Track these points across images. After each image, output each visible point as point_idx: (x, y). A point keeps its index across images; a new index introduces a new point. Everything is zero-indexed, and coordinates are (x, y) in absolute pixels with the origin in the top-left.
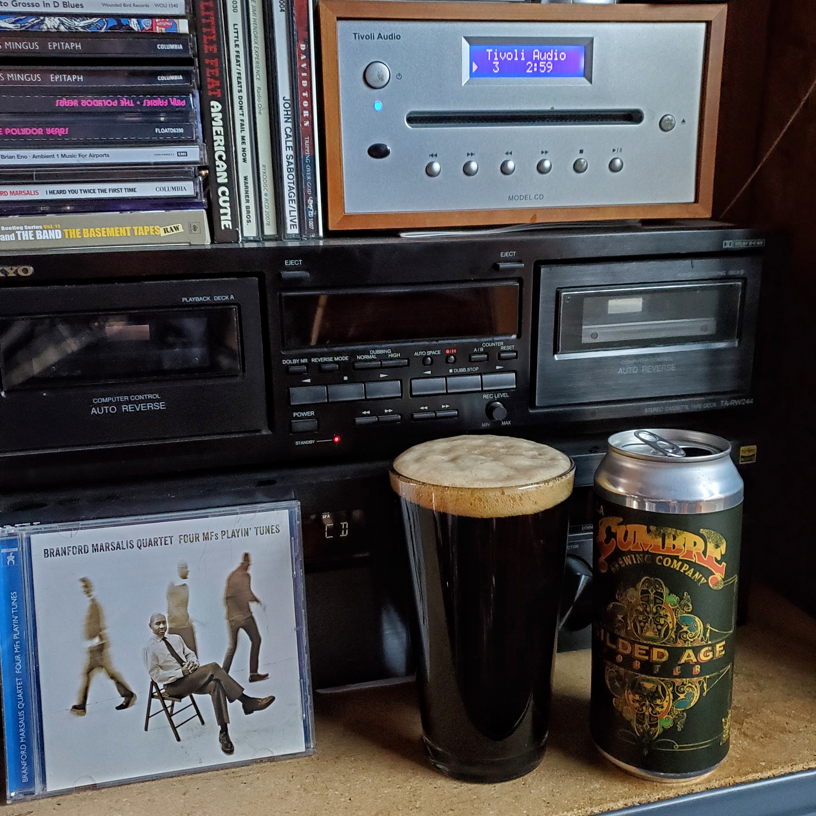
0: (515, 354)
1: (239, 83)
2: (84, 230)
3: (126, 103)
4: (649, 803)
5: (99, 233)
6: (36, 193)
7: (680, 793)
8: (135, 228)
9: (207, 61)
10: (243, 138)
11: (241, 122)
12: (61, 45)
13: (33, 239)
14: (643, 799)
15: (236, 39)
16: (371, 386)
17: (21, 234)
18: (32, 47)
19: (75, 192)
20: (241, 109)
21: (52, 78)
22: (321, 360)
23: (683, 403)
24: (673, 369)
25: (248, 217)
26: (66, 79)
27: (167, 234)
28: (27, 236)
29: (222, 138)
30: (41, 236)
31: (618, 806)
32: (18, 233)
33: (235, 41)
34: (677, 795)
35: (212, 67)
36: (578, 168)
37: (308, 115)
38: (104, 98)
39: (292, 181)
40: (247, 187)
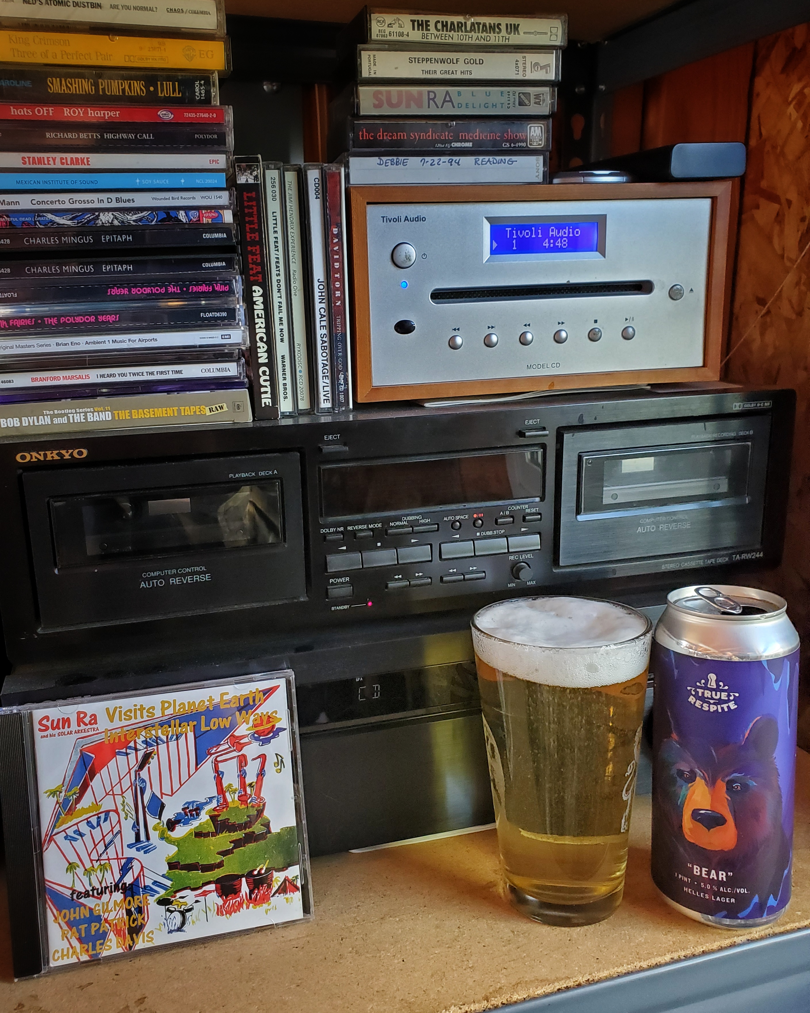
0: (539, 516)
1: (277, 267)
2: (133, 411)
3: (173, 290)
5: (148, 414)
6: (87, 377)
8: (182, 408)
9: (249, 248)
10: (281, 319)
11: (279, 304)
12: (113, 238)
13: (84, 421)
15: (275, 226)
16: (403, 551)
17: (73, 417)
18: (86, 240)
19: (124, 375)
20: (278, 292)
21: (104, 268)
22: (356, 527)
23: (698, 559)
24: (688, 526)
25: (285, 393)
26: (117, 269)
27: (213, 413)
28: (78, 418)
29: (263, 320)
30: (93, 418)
32: (71, 416)
33: (274, 228)
35: (254, 254)
36: (593, 336)
37: (339, 295)
38: (152, 286)
39: (326, 358)
40: (284, 366)
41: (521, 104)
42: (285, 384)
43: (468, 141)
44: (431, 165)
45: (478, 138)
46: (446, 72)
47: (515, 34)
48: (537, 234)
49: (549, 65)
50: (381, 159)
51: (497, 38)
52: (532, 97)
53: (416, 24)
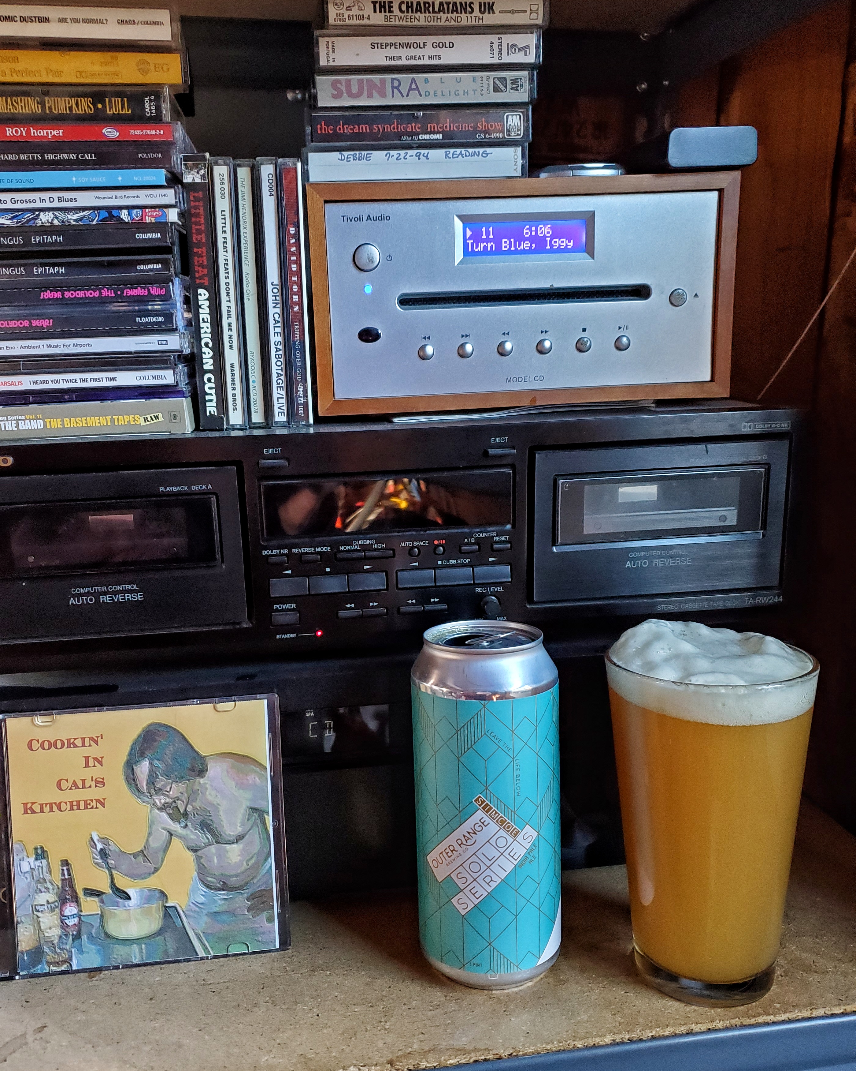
0: (510, 545)
1: (226, 269)
2: (65, 419)
3: (107, 294)
5: (80, 423)
6: (20, 383)
9: (195, 250)
10: (230, 325)
11: (227, 308)
12: (43, 238)
13: (16, 429)
15: (224, 225)
16: (355, 577)
17: (5, 424)
18: (16, 241)
19: (58, 381)
20: (228, 295)
21: (35, 271)
22: (302, 550)
23: (703, 600)
25: (235, 404)
26: (49, 271)
27: (147, 423)
28: (10, 426)
29: (209, 325)
30: (24, 426)
31: (605, 1042)
32: (2, 423)
33: (223, 227)
35: (200, 256)
36: (581, 347)
37: (297, 300)
38: (86, 290)
39: (280, 368)
40: (233, 375)
41: (496, 90)
42: (234, 395)
43: (438, 133)
44: (397, 159)
45: (448, 129)
46: (412, 58)
47: (489, 13)
49: (528, 47)
50: (342, 154)
51: (469, 19)
52: (509, 82)
53: (377, 5)
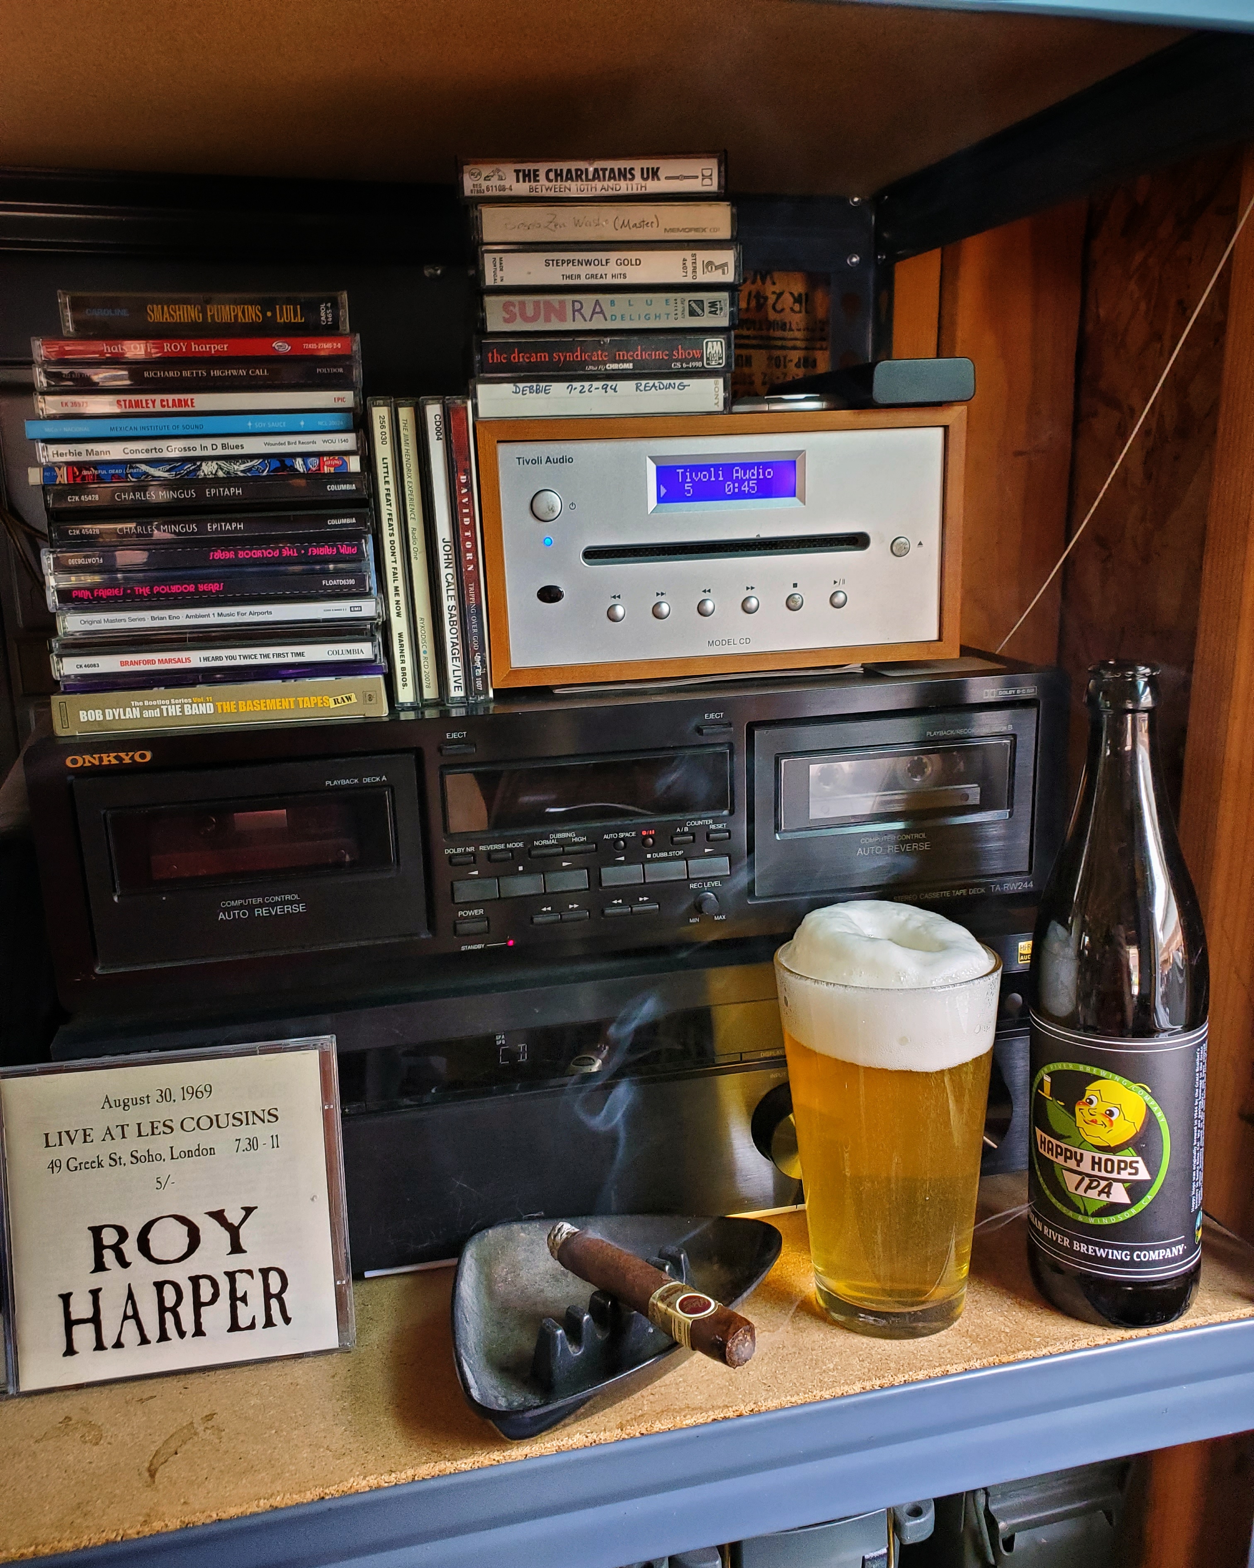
1: (390, 525)
4: (893, 1386)
7: (932, 1375)
8: (301, 699)
10: (396, 588)
11: (393, 569)
12: (219, 491)
14: (886, 1382)
16: (552, 876)
20: (393, 555)
21: (209, 527)
22: (491, 847)
25: (405, 679)
26: (225, 528)
32: (164, 708)
33: (385, 477)
34: (927, 1377)
36: (794, 604)
37: (471, 558)
39: (455, 636)
40: (402, 646)
41: (692, 313)
42: (403, 669)
43: (629, 362)
44: (581, 392)
45: (639, 358)
46: (593, 276)
48: (717, 476)
49: (726, 264)
50: (517, 386)
52: (707, 305)
